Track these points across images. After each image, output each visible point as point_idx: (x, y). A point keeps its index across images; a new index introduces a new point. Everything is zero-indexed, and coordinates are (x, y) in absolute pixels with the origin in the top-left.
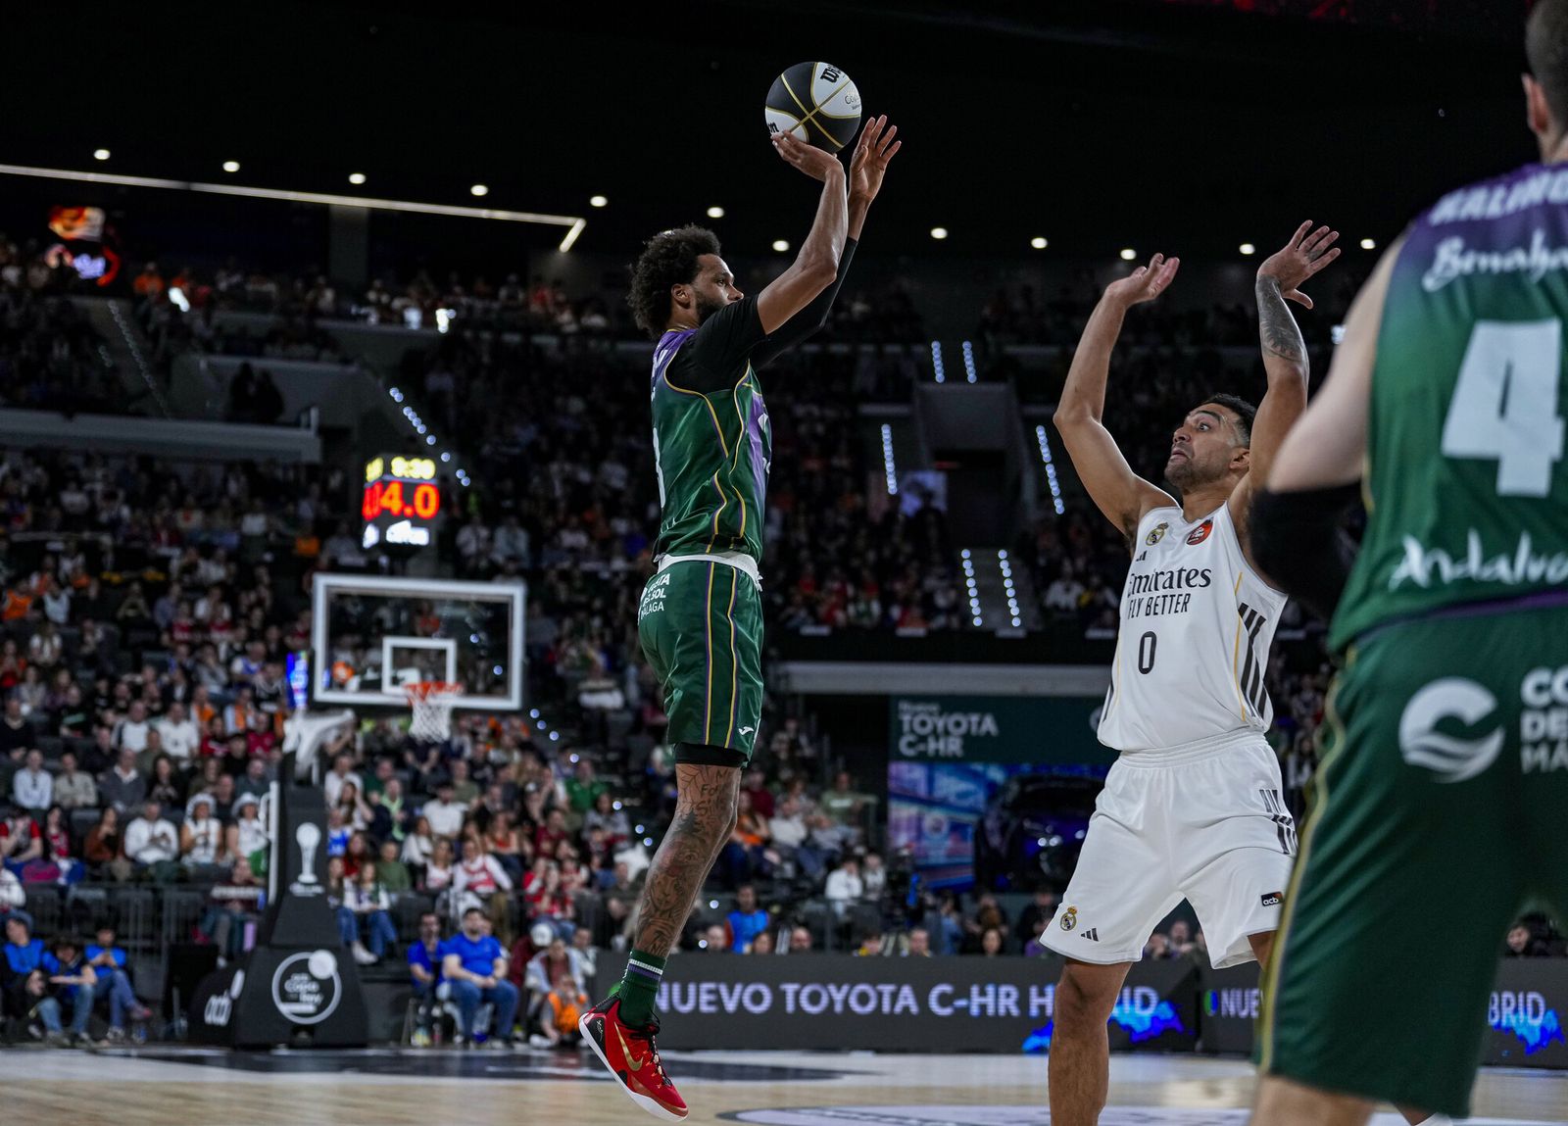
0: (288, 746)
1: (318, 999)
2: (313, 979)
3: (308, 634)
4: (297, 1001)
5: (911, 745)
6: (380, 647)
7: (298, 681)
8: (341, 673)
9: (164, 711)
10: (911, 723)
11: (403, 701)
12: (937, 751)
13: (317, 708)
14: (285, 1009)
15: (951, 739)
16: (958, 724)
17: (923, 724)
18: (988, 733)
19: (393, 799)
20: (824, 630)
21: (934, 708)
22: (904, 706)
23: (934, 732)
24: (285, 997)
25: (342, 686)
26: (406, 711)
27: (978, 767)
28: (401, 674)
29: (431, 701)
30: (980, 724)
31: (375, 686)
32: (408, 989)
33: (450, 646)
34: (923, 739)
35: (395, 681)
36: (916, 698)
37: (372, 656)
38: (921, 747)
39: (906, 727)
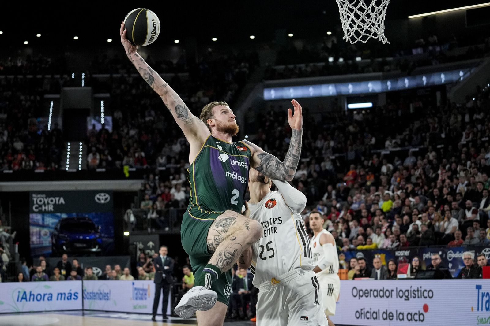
5: (36, 208)
10: (37, 201)
12: (45, 210)
15: (50, 206)
16: (52, 201)
17: (40, 201)
18: (62, 203)
20: (11, 171)
21: (44, 196)
22: (34, 195)
23: (44, 203)
27: (59, 214)
30: (59, 200)
34: (41, 206)
36: (38, 193)
38: (40, 208)
39: (35, 202)
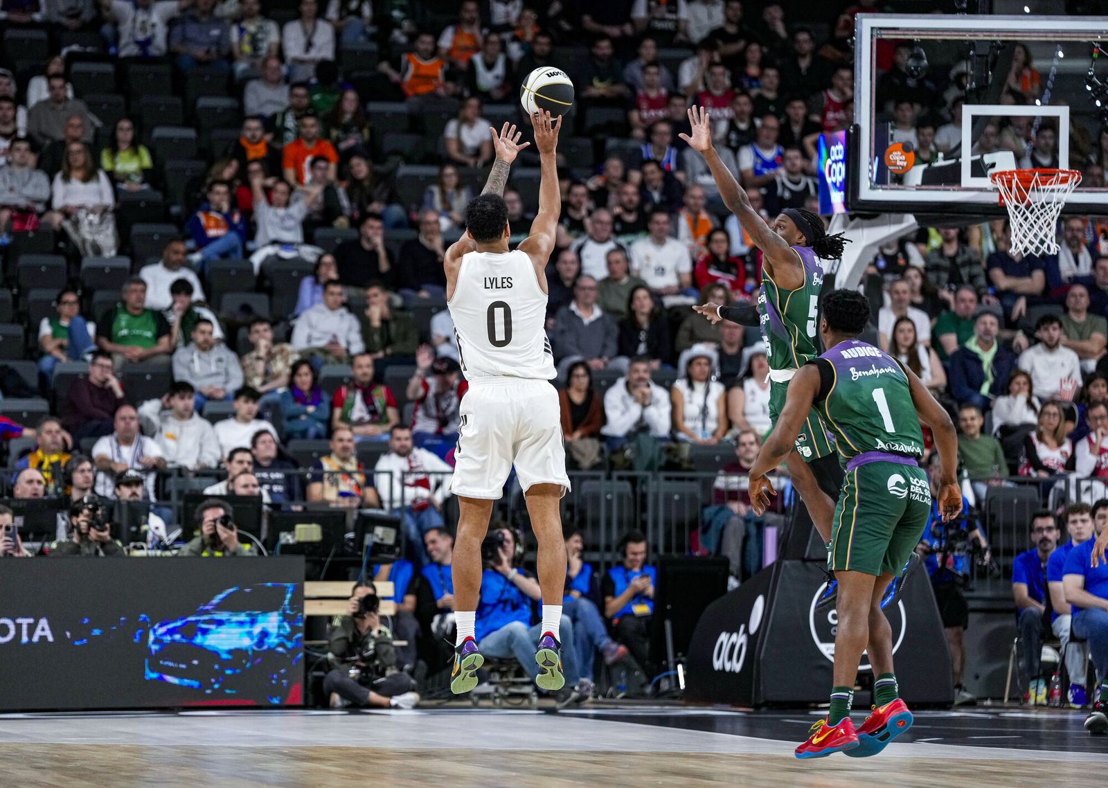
3: (848, 104)
6: (956, 120)
7: (836, 174)
8: (898, 158)
9: (641, 226)
11: (994, 198)
13: (863, 212)
14: (827, 650)
19: (986, 346)
24: (827, 633)
25: (899, 179)
26: (997, 212)
28: (988, 159)
29: (1032, 197)
31: (950, 177)
32: (1011, 622)
33: (1062, 112)
35: (979, 169)
37: (944, 136)
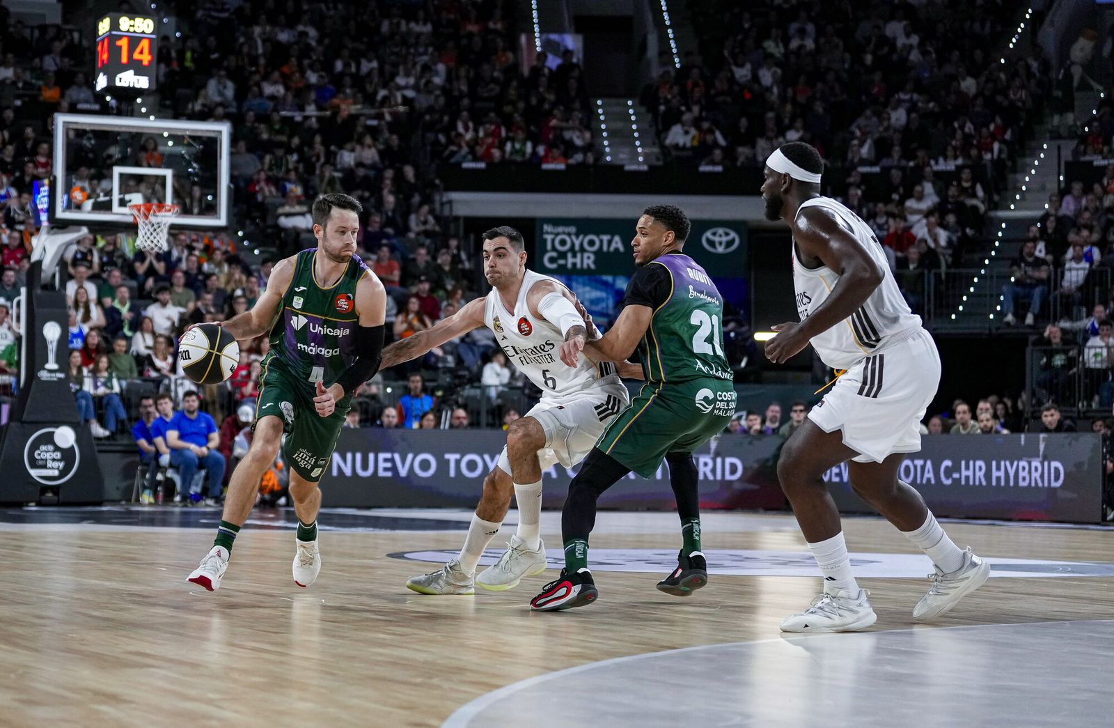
0: (34, 258)
1: (61, 465)
2: (57, 448)
3: (49, 165)
4: (45, 467)
5: (552, 260)
6: (111, 177)
7: (43, 203)
8: (78, 195)
10: (553, 242)
11: (130, 219)
12: (574, 265)
13: (59, 226)
14: (34, 473)
15: (586, 255)
16: (592, 243)
17: (563, 243)
18: (617, 250)
19: (123, 303)
20: (482, 165)
21: (573, 229)
22: (546, 228)
23: (572, 249)
24: (34, 464)
25: (79, 207)
26: (132, 228)
27: (609, 279)
28: (127, 197)
29: (152, 219)
30: (610, 242)
31: (107, 206)
32: (137, 458)
33: (168, 173)
34: (563, 255)
35: (123, 203)
36: (556, 222)
37: (104, 184)
38: (561, 262)
39: (549, 246)
